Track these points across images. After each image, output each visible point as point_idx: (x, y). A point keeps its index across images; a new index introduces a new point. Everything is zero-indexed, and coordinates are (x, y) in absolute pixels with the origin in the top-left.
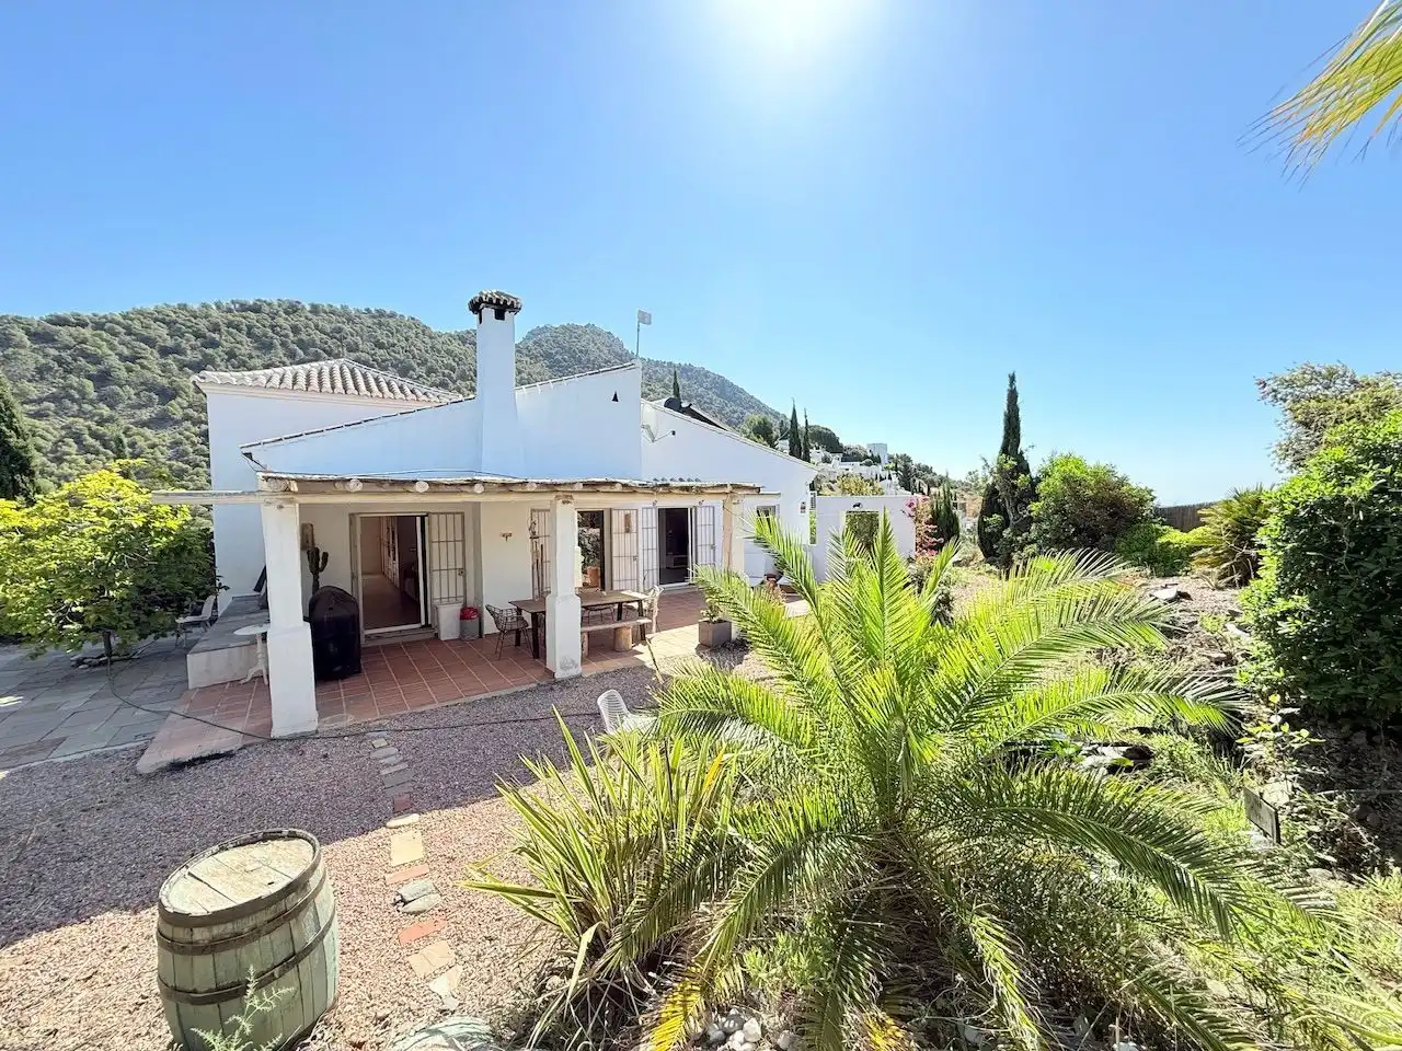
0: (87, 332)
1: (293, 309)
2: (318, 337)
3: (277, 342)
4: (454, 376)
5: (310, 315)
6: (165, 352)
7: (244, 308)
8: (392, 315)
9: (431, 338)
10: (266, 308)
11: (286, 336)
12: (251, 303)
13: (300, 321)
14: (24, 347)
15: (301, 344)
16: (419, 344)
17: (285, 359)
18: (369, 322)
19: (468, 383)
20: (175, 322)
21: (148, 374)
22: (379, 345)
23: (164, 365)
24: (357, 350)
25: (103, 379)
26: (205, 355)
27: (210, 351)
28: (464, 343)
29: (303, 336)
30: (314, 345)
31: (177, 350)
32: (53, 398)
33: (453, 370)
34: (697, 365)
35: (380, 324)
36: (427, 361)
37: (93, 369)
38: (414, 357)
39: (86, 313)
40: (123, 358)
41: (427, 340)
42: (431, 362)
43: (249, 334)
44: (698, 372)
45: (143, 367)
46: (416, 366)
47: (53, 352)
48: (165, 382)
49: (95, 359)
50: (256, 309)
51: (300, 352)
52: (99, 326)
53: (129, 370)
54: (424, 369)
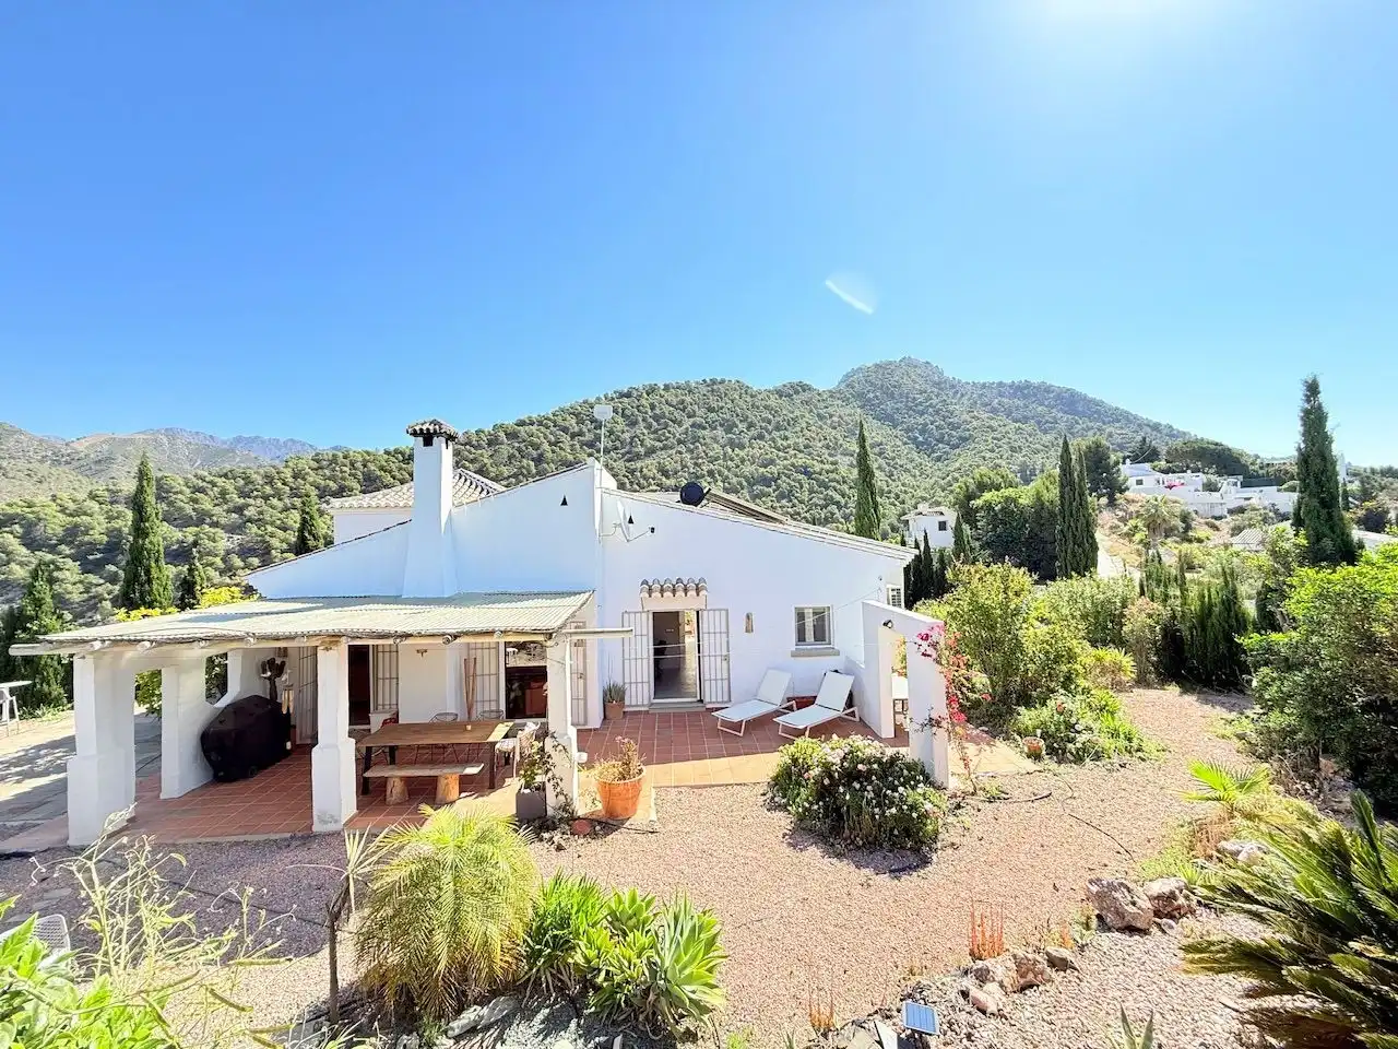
0: (534, 428)
1: (651, 390)
2: (667, 409)
3: (640, 419)
4: (770, 428)
5: (663, 393)
6: (573, 436)
7: (622, 395)
8: (722, 382)
9: (752, 396)
10: (635, 393)
11: (646, 413)
12: (626, 391)
13: (654, 399)
14: (502, 444)
15: (656, 418)
16: (741, 403)
17: (645, 431)
18: (704, 390)
19: (782, 432)
20: (580, 413)
21: (563, 453)
22: (711, 410)
23: (572, 445)
24: (694, 416)
25: (539, 460)
26: (595, 435)
27: (598, 432)
28: (781, 396)
29: (658, 411)
30: (664, 417)
31: (581, 434)
32: (515, 476)
33: (769, 422)
34: (1035, 380)
35: (713, 391)
36: (747, 417)
37: (535, 454)
38: (738, 415)
39: (534, 416)
40: (551, 444)
41: (749, 399)
42: (752, 418)
43: (623, 415)
44: (1038, 388)
45: (561, 448)
46: (738, 422)
47: (517, 445)
48: (570, 457)
49: (536, 447)
50: (628, 395)
51: (655, 424)
52: (540, 423)
53: (553, 452)
54: (745, 425)
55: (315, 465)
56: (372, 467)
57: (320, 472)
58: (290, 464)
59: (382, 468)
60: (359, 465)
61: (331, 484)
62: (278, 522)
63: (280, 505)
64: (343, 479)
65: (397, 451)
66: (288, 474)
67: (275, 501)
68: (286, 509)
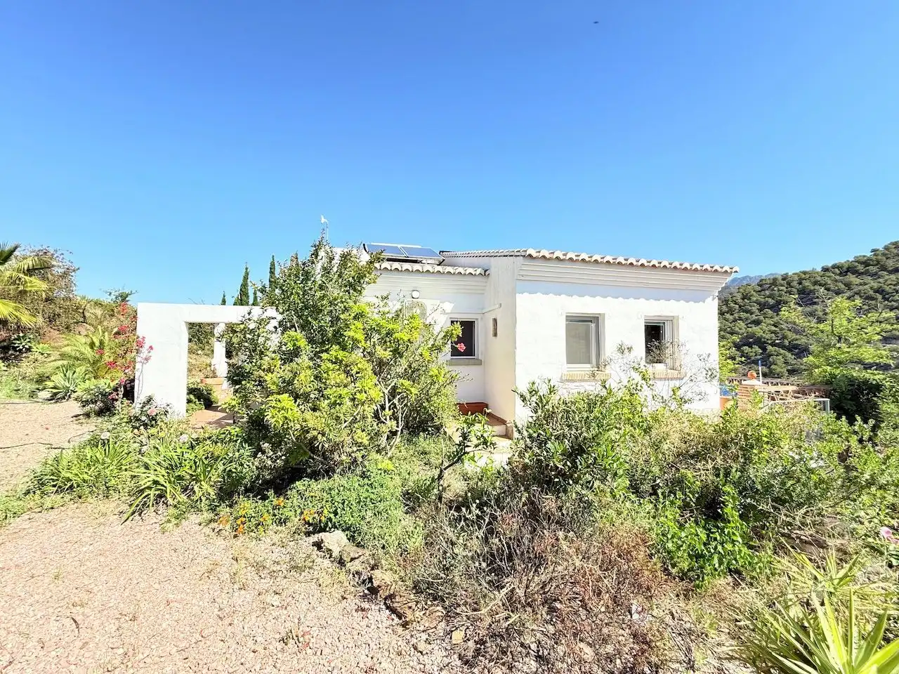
55: (759, 288)
56: (806, 283)
57: (763, 293)
58: (741, 290)
59: (815, 283)
60: (795, 284)
61: (770, 300)
62: (729, 329)
63: (731, 318)
64: (780, 296)
65: (834, 267)
66: (739, 297)
67: (728, 316)
68: (735, 320)
